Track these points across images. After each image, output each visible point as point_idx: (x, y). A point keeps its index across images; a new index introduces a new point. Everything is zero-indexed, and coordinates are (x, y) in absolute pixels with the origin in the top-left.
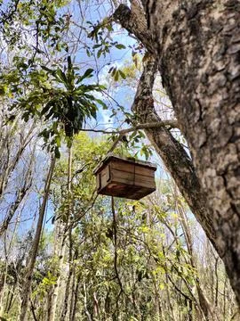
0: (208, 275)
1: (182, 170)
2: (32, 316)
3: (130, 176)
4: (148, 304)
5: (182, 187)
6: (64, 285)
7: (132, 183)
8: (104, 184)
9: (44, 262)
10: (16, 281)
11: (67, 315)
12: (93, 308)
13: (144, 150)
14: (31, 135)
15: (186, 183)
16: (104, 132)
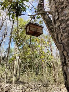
0: (56, 60)
1: (50, 26)
2: (9, 69)
3: (36, 29)
4: (40, 67)
5: (50, 32)
6: (17, 61)
7: (36, 31)
8: (28, 31)
9: (12, 56)
10: (4, 61)
11: (19, 68)
12: (25, 67)
13: (40, 22)
14: (5, 19)
15: (51, 30)
16: (28, 15)
